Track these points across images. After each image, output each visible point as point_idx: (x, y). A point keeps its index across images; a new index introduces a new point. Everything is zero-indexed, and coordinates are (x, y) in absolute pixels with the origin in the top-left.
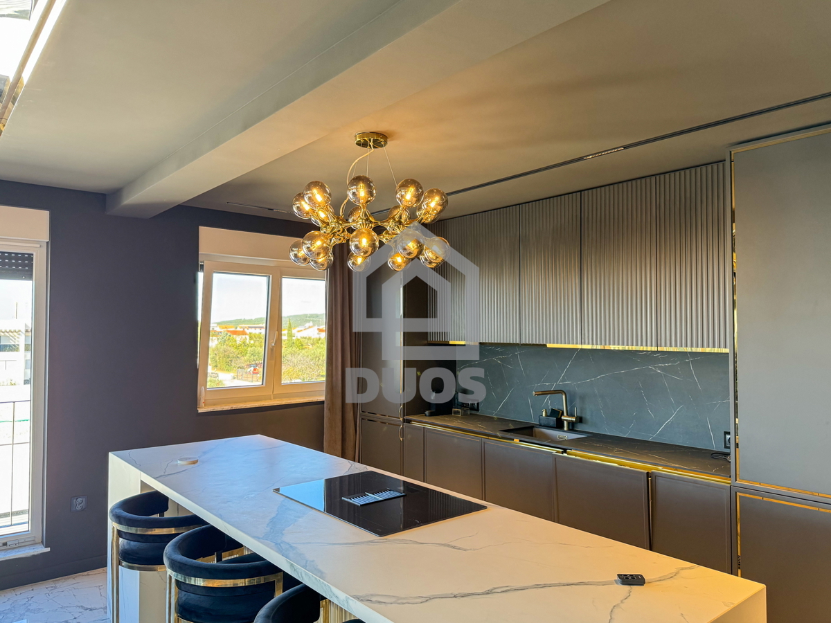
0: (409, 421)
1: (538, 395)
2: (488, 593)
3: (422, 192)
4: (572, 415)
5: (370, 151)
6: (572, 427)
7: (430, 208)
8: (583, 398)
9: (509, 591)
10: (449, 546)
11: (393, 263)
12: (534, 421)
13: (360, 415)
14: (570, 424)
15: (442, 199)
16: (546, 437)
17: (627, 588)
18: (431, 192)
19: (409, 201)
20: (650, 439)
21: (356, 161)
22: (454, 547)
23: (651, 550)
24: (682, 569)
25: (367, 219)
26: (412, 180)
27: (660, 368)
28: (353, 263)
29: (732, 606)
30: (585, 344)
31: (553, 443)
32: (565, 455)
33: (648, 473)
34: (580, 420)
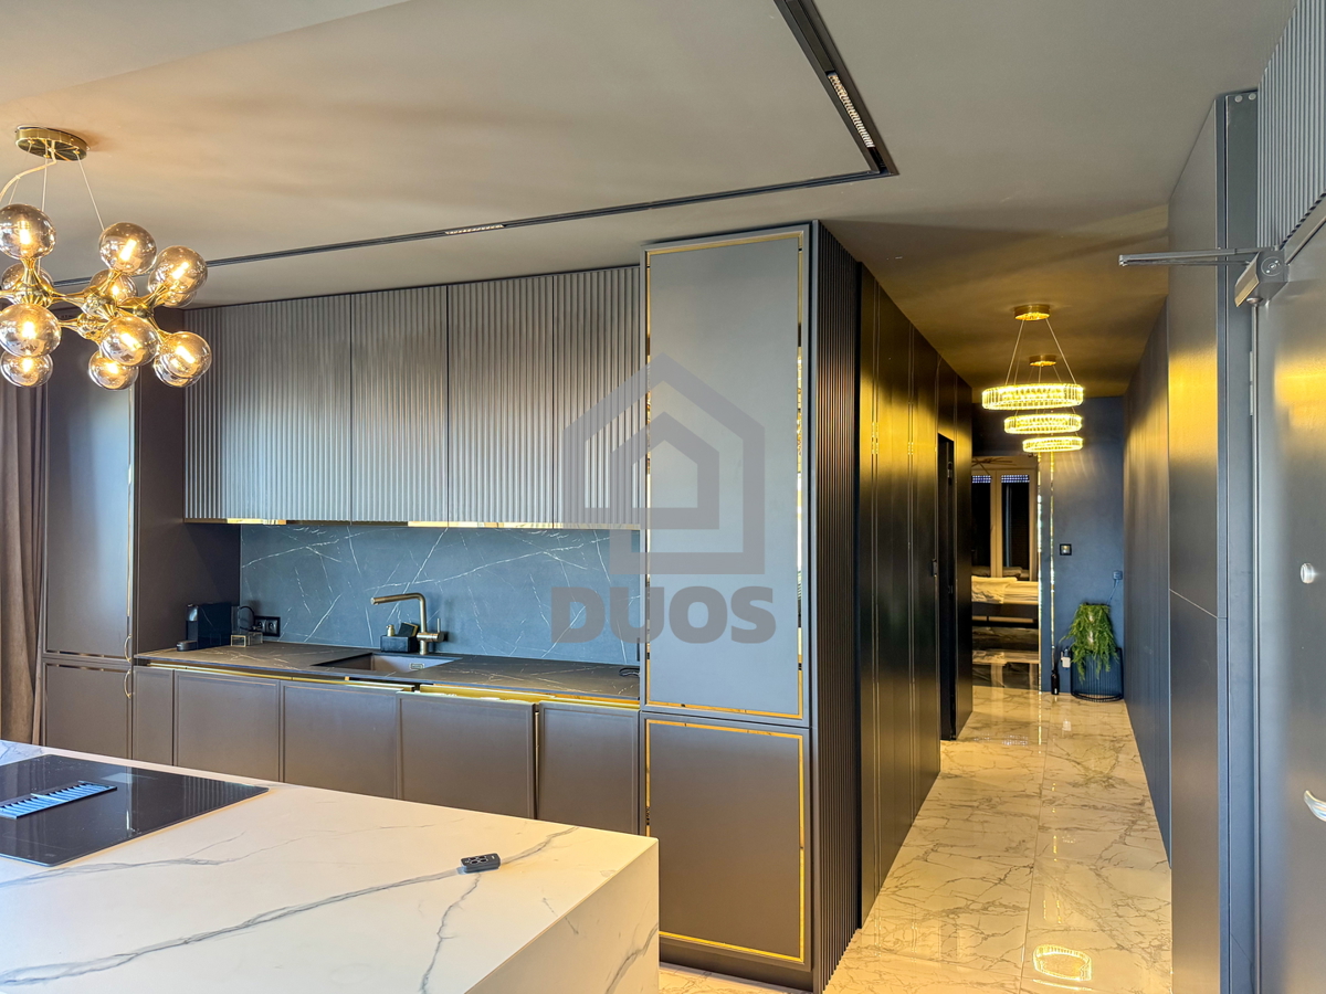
0: (145, 662)
1: (379, 603)
2: (247, 926)
3: (155, 249)
4: (433, 631)
5: (49, 164)
6: (433, 648)
7: (173, 281)
8: (450, 604)
9: (284, 915)
10: (187, 861)
11: (100, 373)
12: (374, 645)
13: (42, 658)
14: (430, 645)
15: (195, 267)
16: (390, 668)
17: (473, 876)
18: (175, 252)
19: (127, 263)
20: (542, 657)
21: (18, 177)
22: (196, 862)
23: (536, 818)
24: (556, 835)
25: (38, 288)
26: (132, 225)
27: (559, 553)
28: (12, 370)
29: (612, 875)
30: (453, 520)
31: (398, 676)
32: (417, 692)
33: (534, 705)
34: (446, 637)
